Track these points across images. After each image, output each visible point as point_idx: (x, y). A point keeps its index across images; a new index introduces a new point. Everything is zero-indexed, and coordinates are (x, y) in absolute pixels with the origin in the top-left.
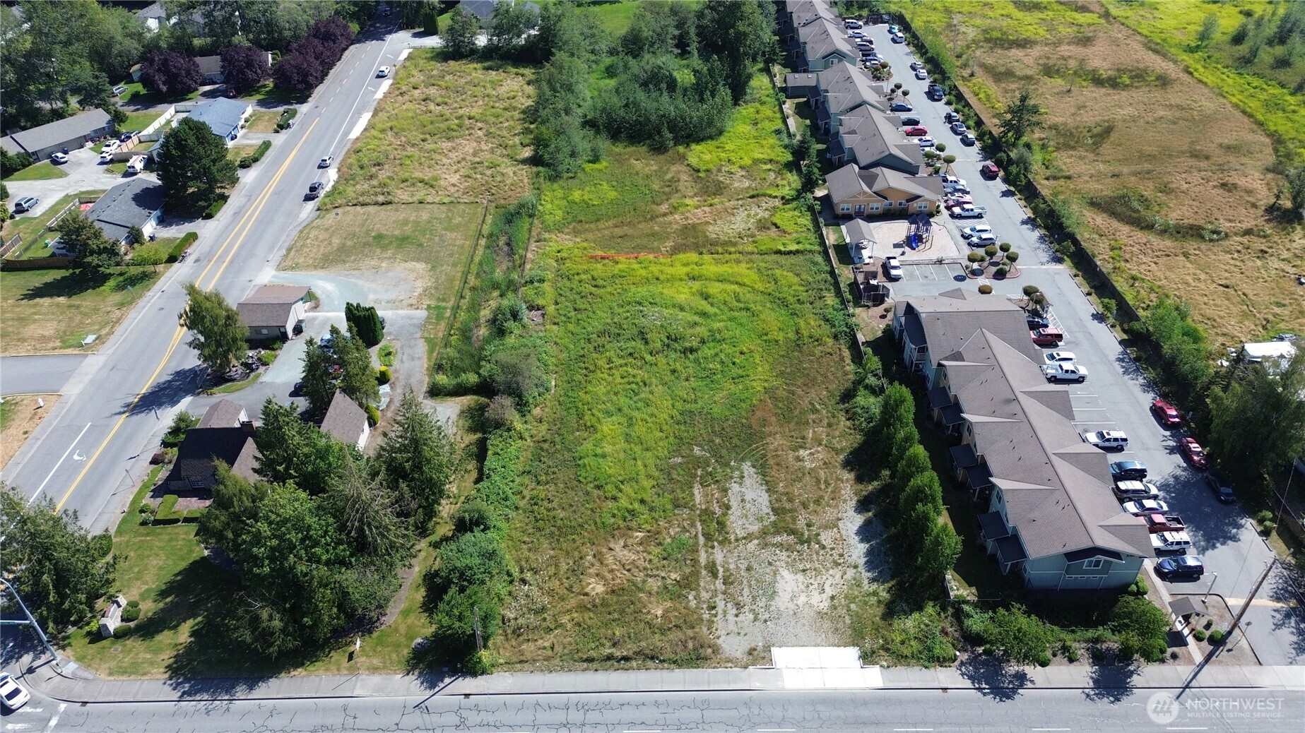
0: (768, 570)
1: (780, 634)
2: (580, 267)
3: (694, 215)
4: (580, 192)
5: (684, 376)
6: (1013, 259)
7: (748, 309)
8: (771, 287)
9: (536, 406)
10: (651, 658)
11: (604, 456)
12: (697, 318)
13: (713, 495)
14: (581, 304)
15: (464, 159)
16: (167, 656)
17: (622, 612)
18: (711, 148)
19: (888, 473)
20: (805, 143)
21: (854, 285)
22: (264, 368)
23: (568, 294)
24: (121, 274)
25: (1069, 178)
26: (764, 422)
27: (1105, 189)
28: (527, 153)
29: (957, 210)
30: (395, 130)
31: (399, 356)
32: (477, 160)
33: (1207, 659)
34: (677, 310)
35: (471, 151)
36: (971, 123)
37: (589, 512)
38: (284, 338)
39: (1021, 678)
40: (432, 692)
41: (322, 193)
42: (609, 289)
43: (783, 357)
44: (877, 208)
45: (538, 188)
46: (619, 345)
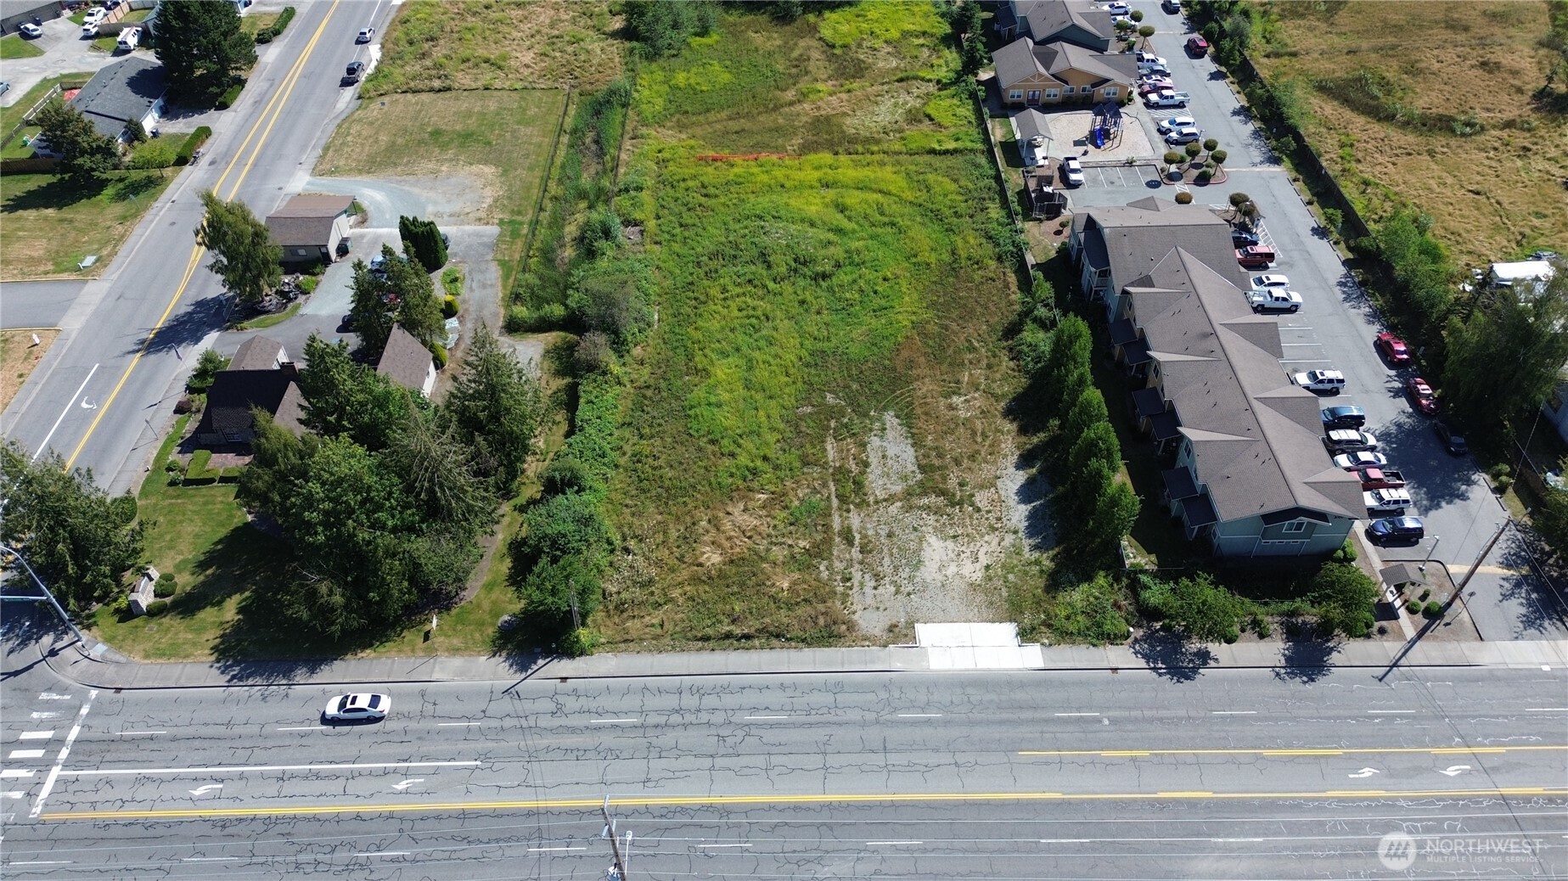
0: (912, 537)
1: (925, 609)
2: (686, 171)
3: (828, 104)
4: (684, 74)
5: (815, 308)
6: (1219, 159)
7: (893, 224)
8: (922, 196)
9: (635, 345)
10: (776, 636)
11: (719, 405)
12: (831, 236)
13: (848, 450)
14: (688, 218)
15: (538, 32)
16: (212, 636)
17: (742, 585)
18: (849, 17)
19: (1057, 422)
20: (967, 10)
21: (1023, 194)
22: (304, 297)
23: (672, 206)
24: (121, 180)
25: (1294, 55)
26: (911, 364)
27: (1338, 69)
28: (618, 23)
29: (1153, 97)
31: (468, 282)
32: (556, 32)
33: (1420, 635)
34: (806, 226)
35: (548, 21)
37: (702, 471)
38: (326, 260)
39: (1204, 656)
40: (523, 675)
41: (363, 77)
42: (722, 199)
43: (935, 283)
44: (1055, 95)
45: (633, 70)
46: (735, 269)
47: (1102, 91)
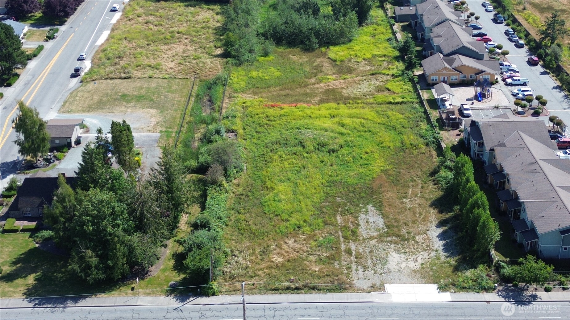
0: (383, 253)
1: (390, 279)
2: (258, 110)
3: (333, 84)
4: (256, 72)
5: (329, 163)
6: (544, 103)
7: (370, 131)
8: (385, 120)
9: (235, 179)
10: (314, 288)
11: (280, 201)
12: (336, 135)
13: (348, 219)
14: (259, 129)
15: (177, 55)
16: (23, 289)
17: (294, 270)
18: (344, 49)
19: (458, 207)
21: (439, 119)
22: (58, 162)
23: (251, 124)
26: (381, 186)
28: (219, 51)
29: (509, 81)
30: (128, 39)
31: (145, 155)
32: (185, 55)
34: (323, 132)
35: (181, 50)
36: (522, 35)
37: (272, 227)
38: (69, 146)
39: (534, 297)
40: (183, 304)
41: (82, 74)
42: (278, 122)
43: (393, 155)
44: (456, 79)
45: (228, 70)
46: (286, 149)
47: (481, 77)
